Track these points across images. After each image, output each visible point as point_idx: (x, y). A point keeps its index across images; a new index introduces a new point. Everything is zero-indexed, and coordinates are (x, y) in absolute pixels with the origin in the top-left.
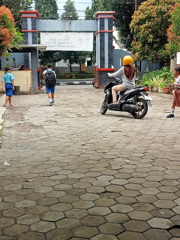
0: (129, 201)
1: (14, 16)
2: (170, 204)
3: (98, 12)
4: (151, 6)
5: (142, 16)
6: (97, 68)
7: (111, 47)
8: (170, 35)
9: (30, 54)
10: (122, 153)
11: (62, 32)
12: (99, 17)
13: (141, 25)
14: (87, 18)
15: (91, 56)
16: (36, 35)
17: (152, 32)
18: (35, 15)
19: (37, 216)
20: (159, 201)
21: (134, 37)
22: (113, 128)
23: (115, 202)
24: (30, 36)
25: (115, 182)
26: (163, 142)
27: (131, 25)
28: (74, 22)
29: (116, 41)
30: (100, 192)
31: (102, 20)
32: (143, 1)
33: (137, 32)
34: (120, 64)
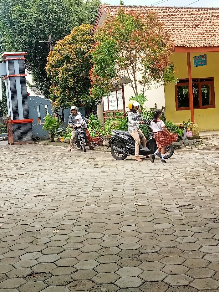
0: (62, 281)
2: (112, 277)
3: (5, 53)
4: (68, 45)
5: (59, 57)
6: (9, 120)
7: (25, 94)
8: (93, 78)
10: (49, 222)
12: (7, 59)
13: (59, 67)
17: (73, 76)
20: (99, 274)
21: (51, 81)
22: (37, 192)
23: (46, 285)
25: (43, 259)
26: (97, 203)
27: (46, 68)
29: (31, 87)
31: (11, 62)
32: (59, 39)
33: (54, 76)
34: (39, 113)
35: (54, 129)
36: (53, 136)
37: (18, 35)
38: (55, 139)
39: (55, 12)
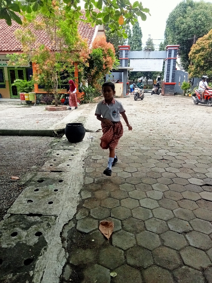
1: (115, 49)
2: (204, 171)
3: (168, 45)
4: (205, 41)
5: (198, 48)
6: (164, 82)
7: (174, 69)
9: (123, 73)
10: (175, 137)
11: (144, 59)
12: (168, 49)
13: (197, 54)
14: (161, 50)
15: (161, 75)
16: (128, 61)
17: (204, 59)
18: (128, 48)
19: (122, 168)
20: (197, 168)
21: (190, 62)
22: (171, 121)
24: (124, 62)
25: (169, 154)
26: (203, 132)
27: (189, 54)
28: (152, 52)
29: (178, 65)
30: (159, 159)
31: (170, 51)
32: (200, 37)
33: (193, 59)
34: (180, 80)
35: (186, 89)
36: (185, 93)
37: (177, 35)
38: (186, 94)
39: (201, 20)
